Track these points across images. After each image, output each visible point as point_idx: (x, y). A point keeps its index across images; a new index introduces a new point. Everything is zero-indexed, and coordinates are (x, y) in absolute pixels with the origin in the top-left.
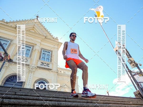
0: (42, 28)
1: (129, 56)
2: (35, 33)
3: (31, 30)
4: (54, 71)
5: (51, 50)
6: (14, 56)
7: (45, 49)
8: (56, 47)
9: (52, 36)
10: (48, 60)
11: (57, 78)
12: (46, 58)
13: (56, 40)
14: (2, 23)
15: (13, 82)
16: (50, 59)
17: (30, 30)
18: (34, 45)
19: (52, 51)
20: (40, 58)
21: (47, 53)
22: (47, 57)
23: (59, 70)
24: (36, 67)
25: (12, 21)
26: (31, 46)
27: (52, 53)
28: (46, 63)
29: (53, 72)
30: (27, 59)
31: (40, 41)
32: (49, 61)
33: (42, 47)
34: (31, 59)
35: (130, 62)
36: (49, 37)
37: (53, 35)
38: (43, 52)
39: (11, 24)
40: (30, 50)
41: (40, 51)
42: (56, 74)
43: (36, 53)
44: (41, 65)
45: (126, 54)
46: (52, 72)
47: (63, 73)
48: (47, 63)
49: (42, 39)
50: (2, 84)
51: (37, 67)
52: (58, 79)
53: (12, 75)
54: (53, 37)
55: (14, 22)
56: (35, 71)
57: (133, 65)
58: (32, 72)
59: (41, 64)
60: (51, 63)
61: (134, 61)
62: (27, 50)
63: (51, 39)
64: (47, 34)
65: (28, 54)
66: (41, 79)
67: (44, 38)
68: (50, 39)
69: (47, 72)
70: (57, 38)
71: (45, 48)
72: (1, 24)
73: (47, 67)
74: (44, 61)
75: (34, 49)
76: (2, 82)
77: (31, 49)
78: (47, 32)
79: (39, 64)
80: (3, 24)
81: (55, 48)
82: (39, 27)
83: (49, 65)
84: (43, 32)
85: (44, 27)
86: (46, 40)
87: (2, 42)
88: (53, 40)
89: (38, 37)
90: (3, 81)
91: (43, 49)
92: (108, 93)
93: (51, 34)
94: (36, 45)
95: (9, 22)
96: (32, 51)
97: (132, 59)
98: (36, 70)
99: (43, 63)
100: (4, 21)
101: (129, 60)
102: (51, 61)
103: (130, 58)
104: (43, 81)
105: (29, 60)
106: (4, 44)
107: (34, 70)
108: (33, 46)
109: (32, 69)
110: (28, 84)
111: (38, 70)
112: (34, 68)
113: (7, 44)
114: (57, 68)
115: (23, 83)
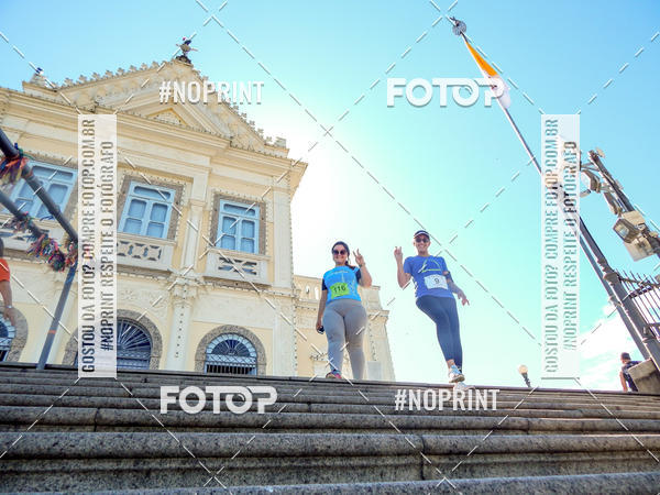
1: (622, 203)
2: (182, 126)
3: (162, 112)
4: (278, 292)
5: (259, 199)
7: (233, 199)
8: (283, 184)
9: (257, 134)
10: (248, 245)
12: (239, 237)
13: (279, 153)
14: (36, 93)
16: (256, 239)
17: (158, 114)
18: (182, 183)
19: (262, 205)
20: (213, 239)
21: (240, 216)
22: (242, 234)
23: (299, 286)
24: (202, 281)
25: (74, 82)
26: (168, 186)
27: (264, 212)
28: (240, 261)
29: (273, 296)
30: (157, 248)
31: (205, 161)
32: (253, 251)
33: (217, 190)
34: (176, 247)
35: (624, 231)
36: (246, 141)
37: (261, 131)
38: (223, 212)
39: (69, 97)
40: (166, 207)
41: (210, 207)
42: (290, 303)
43: (196, 218)
44: (220, 268)
45: (608, 196)
46: (268, 295)
47: (317, 298)
48: (246, 260)
49: (213, 153)
50: (66, 357)
51: (206, 278)
52: (301, 326)
54: (265, 138)
55: (83, 84)
56: (198, 295)
57: (641, 245)
58: (183, 303)
59: (222, 264)
60: (262, 257)
61: (644, 227)
62: (156, 205)
63: (257, 149)
64: (234, 128)
65: (162, 226)
66: (225, 327)
67: (223, 145)
68: (251, 150)
69: (249, 298)
70: (280, 140)
71: (230, 193)
72: (31, 96)
73: (250, 278)
74: (231, 251)
75: (185, 202)
76: (67, 350)
77: (171, 202)
78: (233, 120)
79: (212, 267)
80: (38, 98)
81: (279, 189)
83: (254, 268)
84: (216, 119)
86: (234, 154)
88: (265, 154)
89: (199, 145)
90: (70, 344)
91: (225, 197)
92: (525, 375)
93: (253, 123)
94: (191, 180)
95: (62, 88)
96: (176, 212)
97: (637, 217)
98: (202, 291)
99: (228, 261)
100: (39, 82)
101: (620, 221)
102: (263, 250)
103: (626, 216)
104: (235, 338)
105: (168, 250)
106: (53, 186)
107: (193, 293)
108: (180, 188)
109: (185, 288)
110: (173, 353)
111: (209, 290)
112: (191, 283)
113: (65, 188)
114: (293, 277)
115: (153, 351)
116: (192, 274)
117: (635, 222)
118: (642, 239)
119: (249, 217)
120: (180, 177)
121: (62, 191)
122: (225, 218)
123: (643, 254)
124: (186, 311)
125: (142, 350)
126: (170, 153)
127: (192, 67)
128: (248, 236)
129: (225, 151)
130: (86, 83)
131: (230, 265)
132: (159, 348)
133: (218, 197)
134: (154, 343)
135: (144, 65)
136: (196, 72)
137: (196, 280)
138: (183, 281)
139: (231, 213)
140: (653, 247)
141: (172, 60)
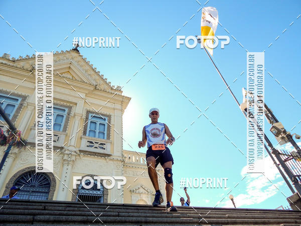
0: (87, 68)
1: (273, 119)
2: (73, 79)
3: (64, 73)
4: (115, 158)
5: (108, 114)
6: (31, 129)
7: (96, 113)
8: (118, 106)
9: (108, 84)
10: (101, 135)
11: (123, 172)
12: (97, 131)
13: (118, 93)
14: (4, 62)
15: (31, 186)
16: (106, 132)
17: (62, 74)
18: (71, 105)
19: (109, 116)
20: (85, 133)
21: (99, 121)
22: (99, 129)
23: (125, 155)
24: (78, 152)
25: (23, 58)
26: (65, 106)
27: (110, 119)
28: (97, 143)
29: (113, 160)
30: (57, 136)
32: (104, 138)
33: (88, 109)
34: (66, 135)
35: (275, 131)
36: (103, 87)
37: (110, 83)
38: (90, 119)
39: (22, 64)
40: (63, 116)
41: (84, 117)
42: (121, 164)
43: (77, 122)
44: (87, 146)
45: (267, 115)
46: (110, 160)
47: (134, 161)
48: (100, 142)
49: (87, 92)
51: (80, 151)
53: (26, 171)
54: (111, 86)
56: (76, 160)
57: (283, 138)
58: (68, 163)
59: (89, 144)
60: (108, 141)
61: (283, 130)
62: (58, 115)
63: (107, 91)
64: (98, 81)
65: (60, 125)
67: (92, 88)
68: (105, 91)
69: (100, 161)
70: (118, 87)
71: (94, 110)
72: (2, 63)
73: (101, 151)
74: (93, 138)
75: (72, 114)
76: (6, 187)
77: (65, 114)
78: (97, 77)
79: (84, 145)
80: (5, 64)
81: (117, 109)
82: (81, 66)
83: (104, 146)
84: (89, 77)
85: (91, 66)
86: (97, 92)
87: (5, 102)
88: (111, 93)
89: (80, 88)
90: (8, 184)
91: (92, 112)
92: (232, 200)
93: (106, 79)
94: (76, 104)
95: (18, 60)
96: (68, 119)
97: (280, 125)
98: (78, 157)
99: (91, 142)
100: (7, 57)
101: (273, 127)
102: (109, 138)
105: (62, 137)
107: (73, 158)
108: (70, 108)
109: (70, 155)
110: (61, 189)
111: (81, 157)
112: (73, 153)
113: (14, 106)
114: (122, 151)
115: (51, 187)
116: (74, 149)
117: (279, 127)
118: (283, 135)
119: (102, 122)
120: (71, 103)
121: (12, 108)
122: (91, 122)
123: (284, 142)
124: (70, 167)
125: (45, 188)
126: (67, 91)
127: (80, 53)
128: (102, 131)
129: (93, 91)
130: (29, 58)
131: (92, 145)
132: (55, 186)
133: (88, 112)
134: (52, 183)
135: (57, 52)
136: (82, 56)
137: (75, 152)
138: (69, 152)
139: (95, 120)
140: (288, 139)
141: (70, 50)
